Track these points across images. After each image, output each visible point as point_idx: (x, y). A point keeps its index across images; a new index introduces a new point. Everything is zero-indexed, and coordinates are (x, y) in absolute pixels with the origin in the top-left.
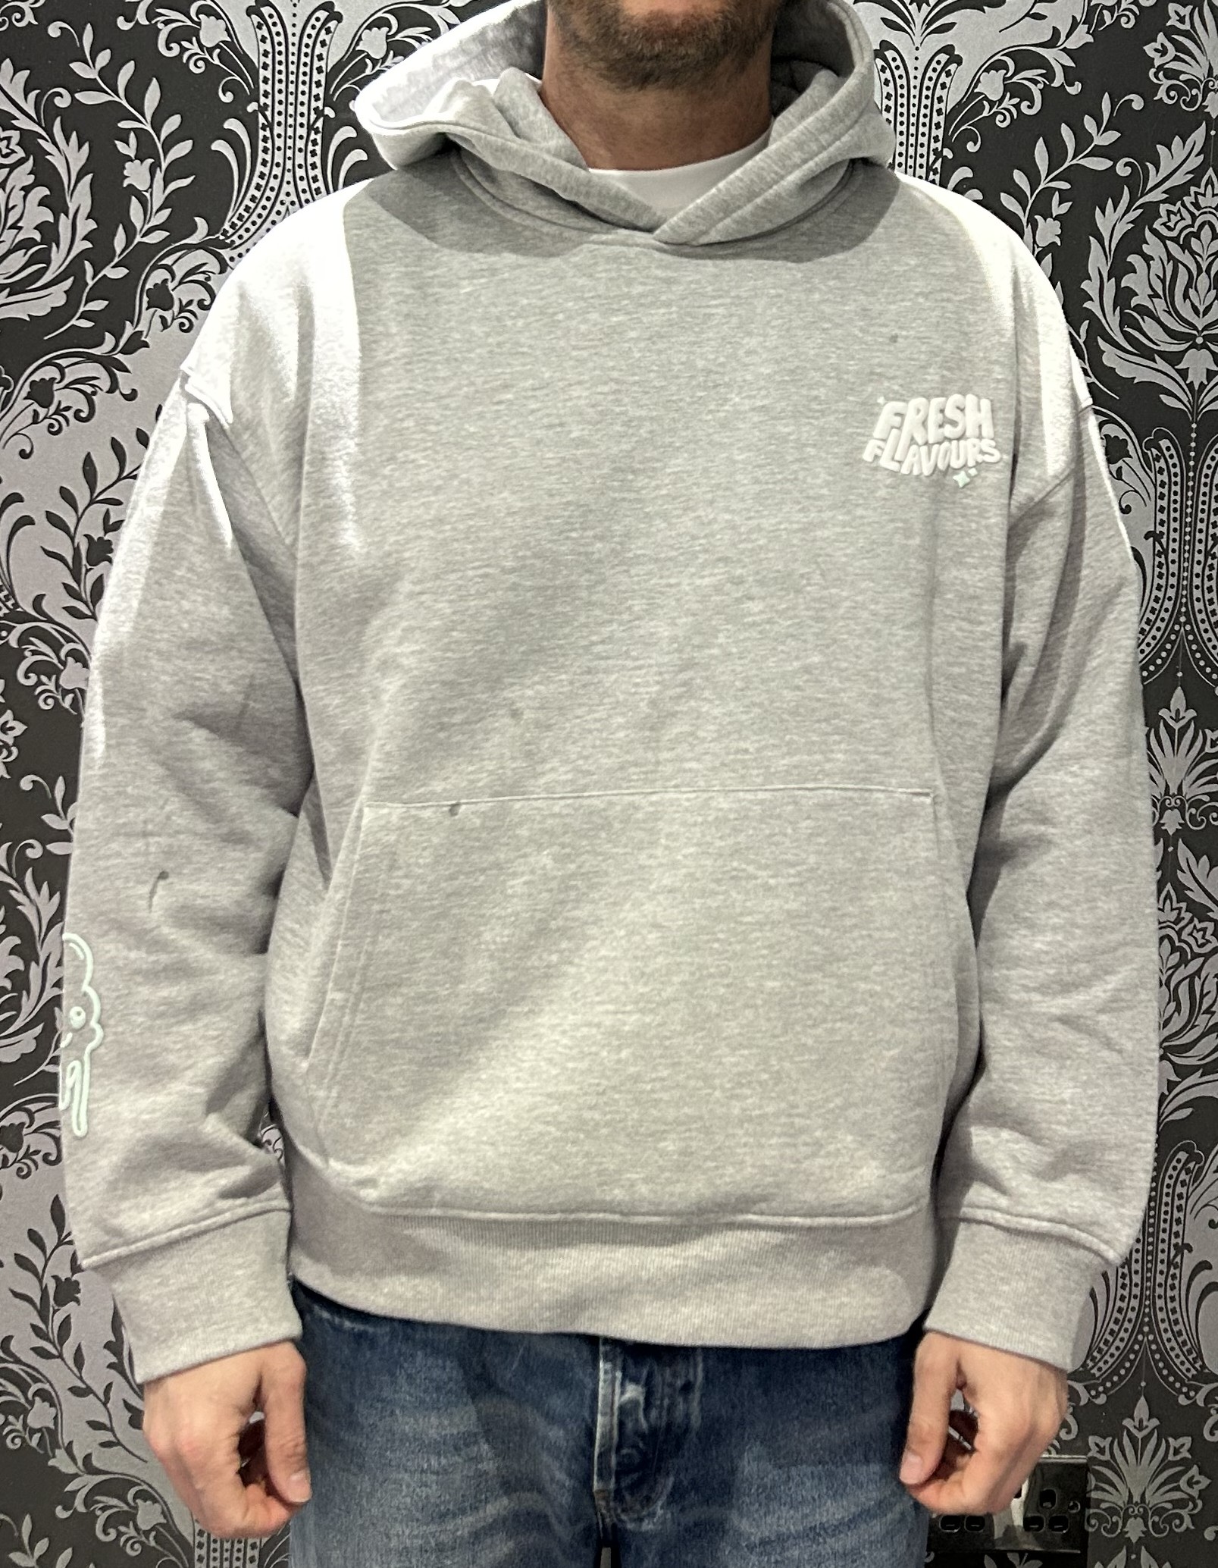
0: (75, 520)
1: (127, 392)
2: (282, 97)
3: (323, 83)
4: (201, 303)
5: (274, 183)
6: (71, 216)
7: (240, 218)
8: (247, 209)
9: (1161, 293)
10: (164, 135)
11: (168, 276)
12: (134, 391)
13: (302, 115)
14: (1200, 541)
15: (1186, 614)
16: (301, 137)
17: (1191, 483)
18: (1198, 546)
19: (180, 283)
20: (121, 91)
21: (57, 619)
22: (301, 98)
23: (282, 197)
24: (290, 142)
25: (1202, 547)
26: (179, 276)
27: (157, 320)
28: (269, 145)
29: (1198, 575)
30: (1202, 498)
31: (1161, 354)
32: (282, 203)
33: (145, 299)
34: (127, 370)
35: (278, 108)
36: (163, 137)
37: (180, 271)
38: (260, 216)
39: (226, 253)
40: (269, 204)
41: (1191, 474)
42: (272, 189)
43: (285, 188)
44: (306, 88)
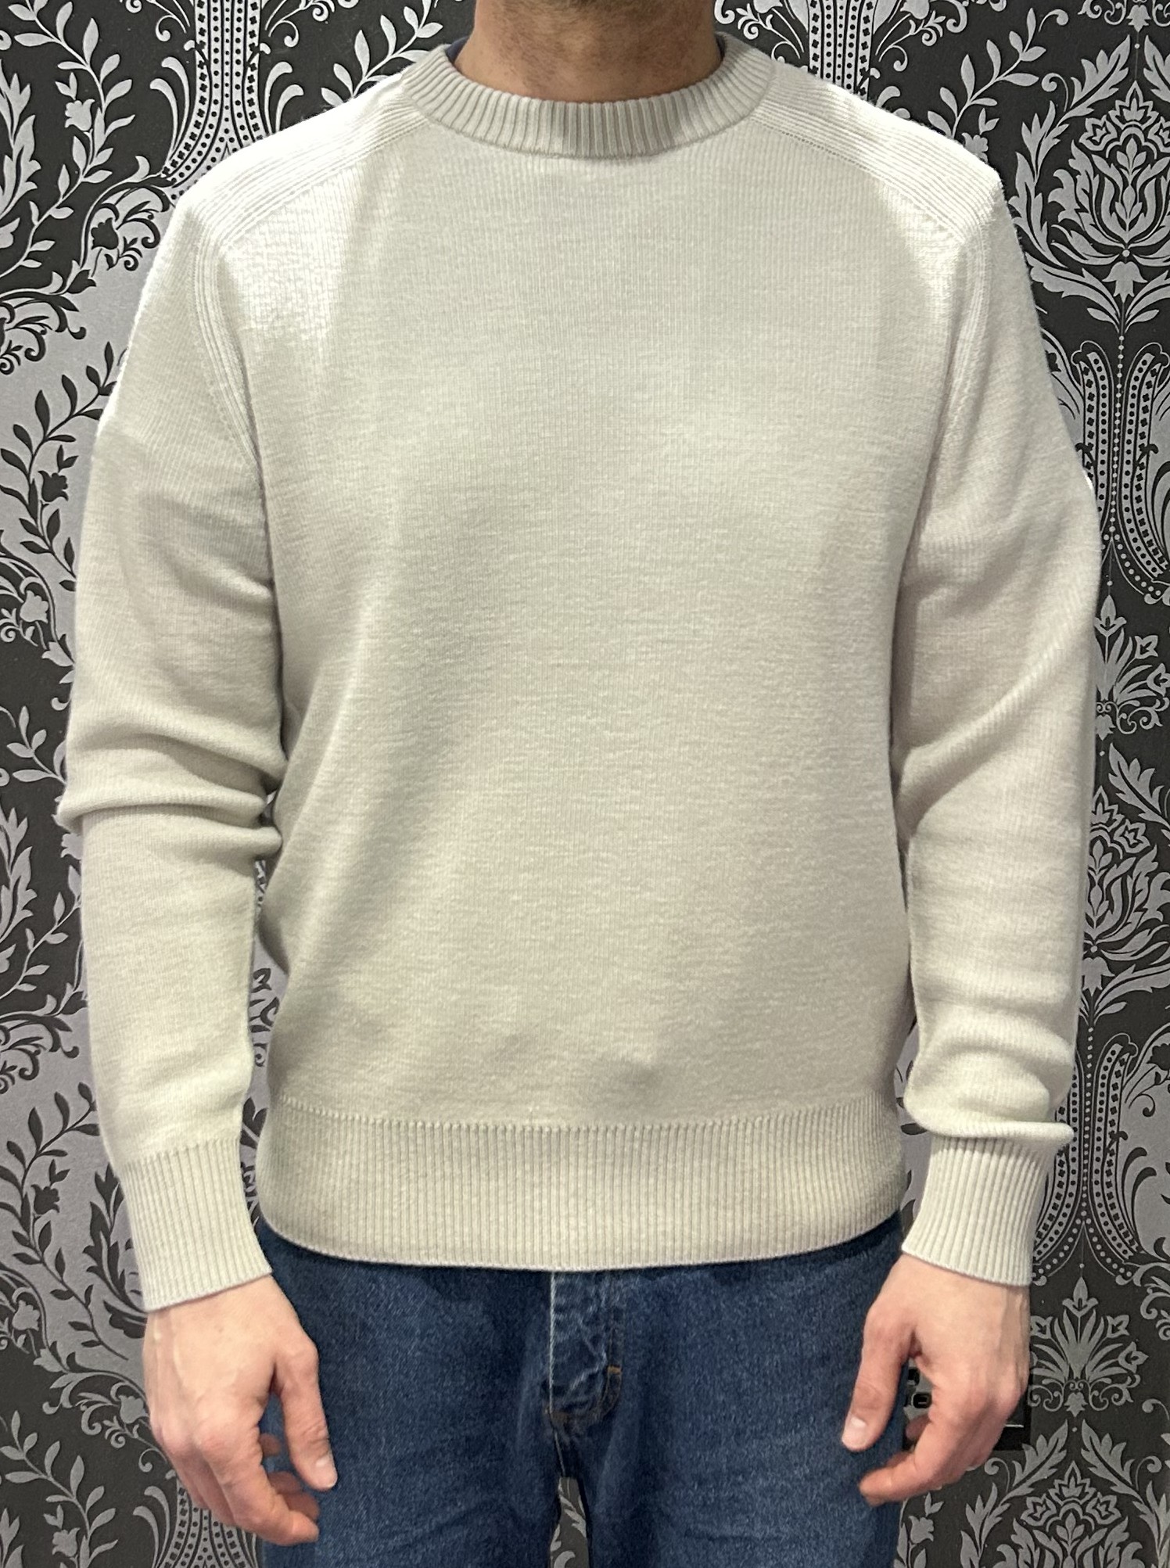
0: (29, 457)
1: (76, 330)
2: (218, 34)
3: (258, 19)
4: (145, 242)
5: (213, 120)
6: (15, 157)
7: (181, 155)
8: (187, 146)
9: (1087, 206)
10: (104, 74)
11: (112, 215)
12: (83, 330)
13: (238, 51)
14: (1129, 452)
15: (1116, 524)
16: (238, 74)
17: (1119, 395)
18: (1127, 457)
19: (125, 221)
20: (60, 34)
21: (15, 554)
22: (237, 35)
23: (221, 134)
24: (227, 80)
25: (1130, 457)
26: (122, 214)
27: (102, 259)
28: (207, 82)
29: (1126, 486)
30: (1129, 410)
31: (1089, 268)
32: (222, 140)
33: (91, 238)
34: (75, 309)
35: (214, 45)
36: (102, 77)
37: (123, 209)
38: (200, 153)
39: (168, 191)
40: (208, 142)
41: (1119, 386)
42: (211, 126)
43: (224, 125)
44: (241, 25)
